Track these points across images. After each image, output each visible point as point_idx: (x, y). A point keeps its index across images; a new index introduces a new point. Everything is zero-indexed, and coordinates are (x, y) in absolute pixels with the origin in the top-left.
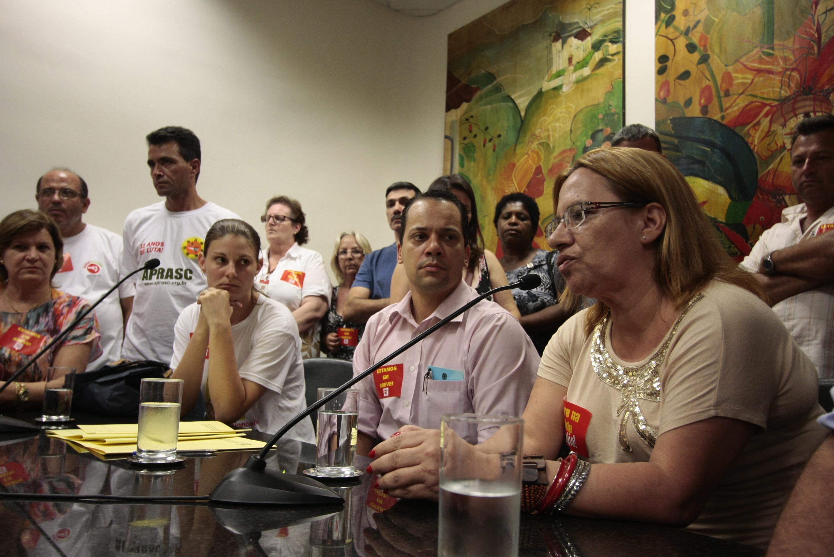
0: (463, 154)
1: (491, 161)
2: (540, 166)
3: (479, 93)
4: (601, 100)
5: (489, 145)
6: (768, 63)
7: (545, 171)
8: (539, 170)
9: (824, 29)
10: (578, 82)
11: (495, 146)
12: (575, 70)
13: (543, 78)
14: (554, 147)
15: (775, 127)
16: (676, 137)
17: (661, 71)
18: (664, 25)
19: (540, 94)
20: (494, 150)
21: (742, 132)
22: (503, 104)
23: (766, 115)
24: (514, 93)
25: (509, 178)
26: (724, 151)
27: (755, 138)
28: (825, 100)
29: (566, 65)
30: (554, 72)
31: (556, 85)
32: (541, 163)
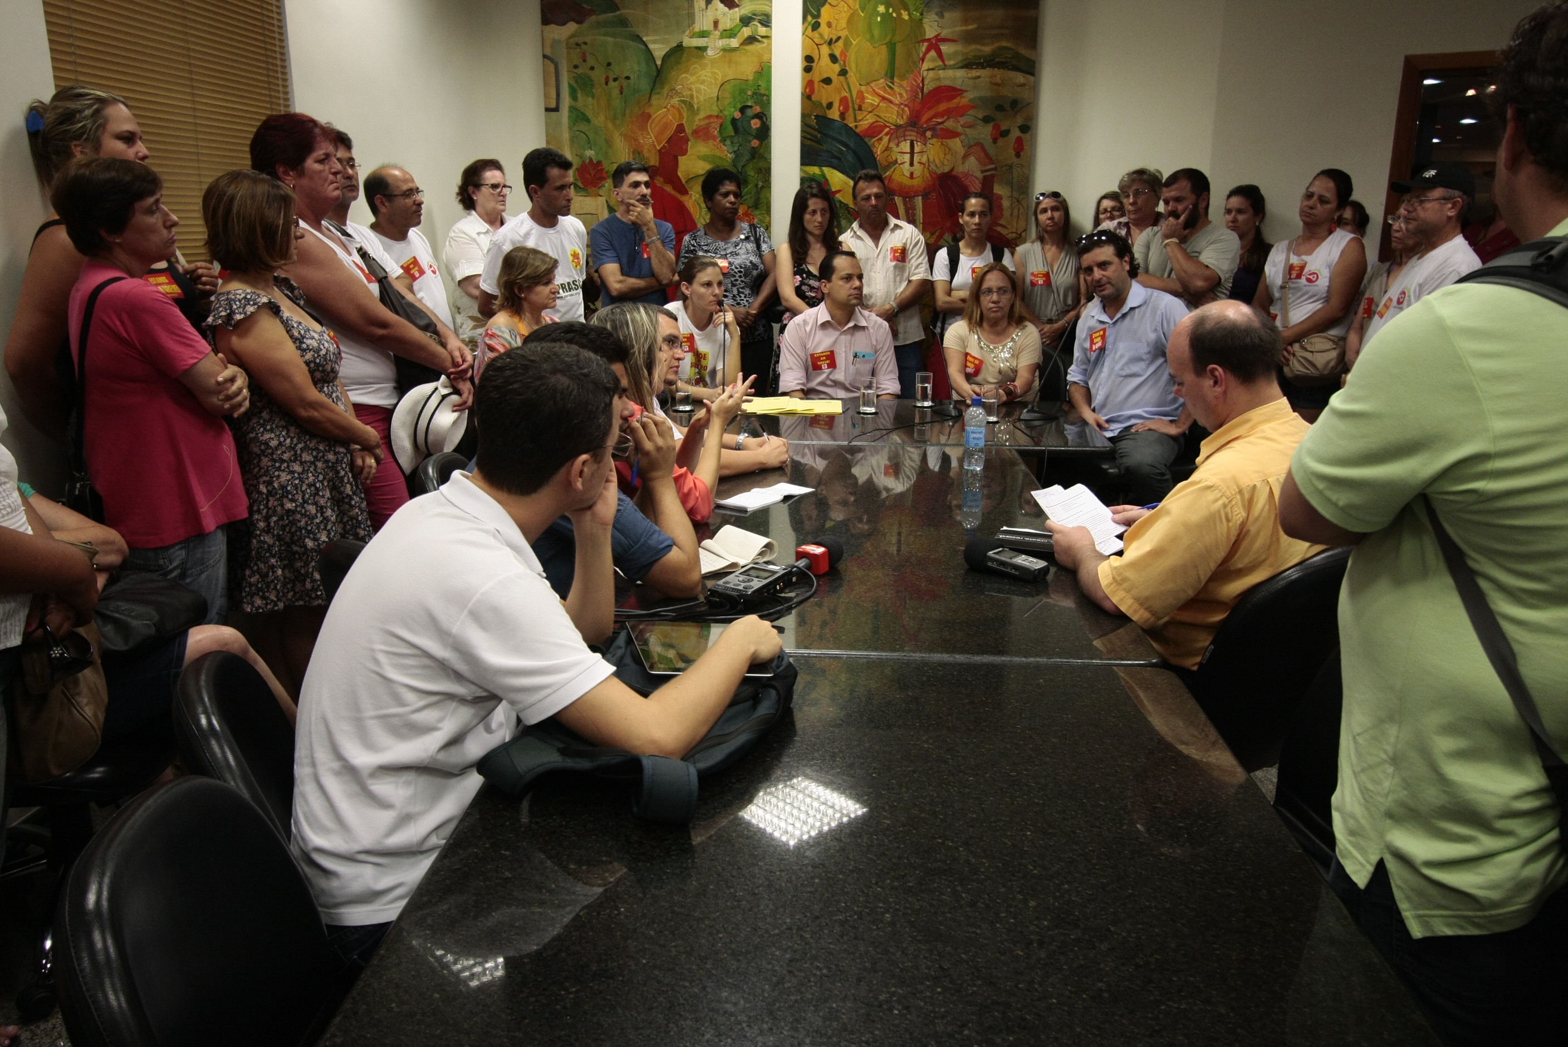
0: (575, 86)
1: (617, 102)
2: (682, 125)
3: (593, 18)
4: (751, 78)
5: (612, 84)
6: (889, 94)
7: (688, 131)
8: (680, 128)
9: (926, 82)
10: (724, 50)
11: (622, 87)
12: (721, 37)
13: (684, 32)
14: (698, 109)
15: (892, 145)
16: (820, 132)
17: (807, 69)
18: (810, 28)
19: (679, 48)
20: (621, 93)
21: (871, 141)
22: (632, 43)
23: (886, 134)
24: (647, 35)
25: (643, 127)
26: (855, 153)
27: (878, 150)
28: (923, 134)
29: (711, 27)
30: (697, 30)
31: (700, 45)
32: (684, 122)
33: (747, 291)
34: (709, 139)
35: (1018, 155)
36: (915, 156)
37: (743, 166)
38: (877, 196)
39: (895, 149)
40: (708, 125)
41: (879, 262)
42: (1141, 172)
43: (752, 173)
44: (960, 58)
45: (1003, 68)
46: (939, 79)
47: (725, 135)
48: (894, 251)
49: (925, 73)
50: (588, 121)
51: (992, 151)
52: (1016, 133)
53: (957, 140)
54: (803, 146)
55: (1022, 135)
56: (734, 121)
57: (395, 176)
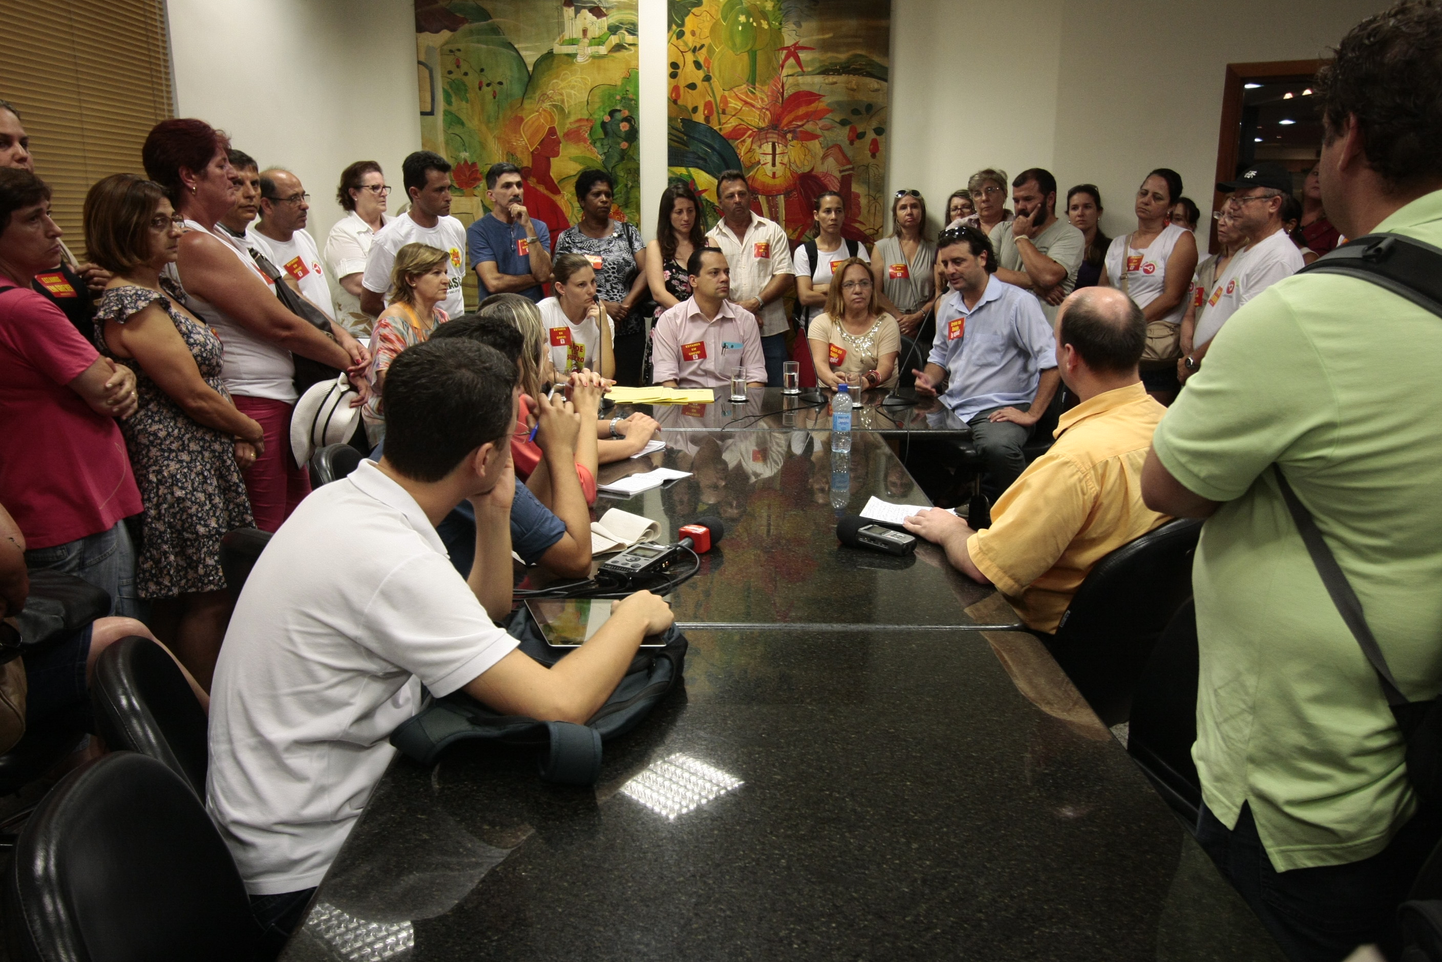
0: (450, 91)
1: (491, 108)
2: (554, 128)
3: (467, 26)
4: (619, 83)
6: (751, 99)
7: (560, 134)
8: (552, 131)
9: (786, 88)
10: (593, 57)
11: (495, 92)
12: (590, 45)
13: (554, 40)
14: (569, 113)
15: (754, 147)
16: (686, 135)
17: (673, 76)
18: (675, 37)
19: (550, 55)
20: (495, 97)
21: (735, 143)
22: (504, 50)
23: (749, 136)
24: (519, 42)
25: (516, 131)
26: (721, 155)
27: (742, 151)
28: (784, 136)
29: (581, 35)
30: (567, 37)
31: (570, 52)
32: (555, 125)
33: (620, 287)
34: (579, 141)
35: (874, 156)
36: (777, 156)
37: (613, 168)
38: (741, 194)
39: (758, 151)
40: (580, 127)
41: (744, 258)
42: (989, 172)
43: (622, 174)
44: (817, 65)
45: (859, 74)
46: (798, 85)
47: (595, 137)
48: (758, 247)
49: (785, 79)
50: (463, 124)
51: (850, 154)
52: (871, 135)
53: (816, 142)
54: (670, 148)
55: (878, 138)
56: (603, 124)
57: (281, 179)
